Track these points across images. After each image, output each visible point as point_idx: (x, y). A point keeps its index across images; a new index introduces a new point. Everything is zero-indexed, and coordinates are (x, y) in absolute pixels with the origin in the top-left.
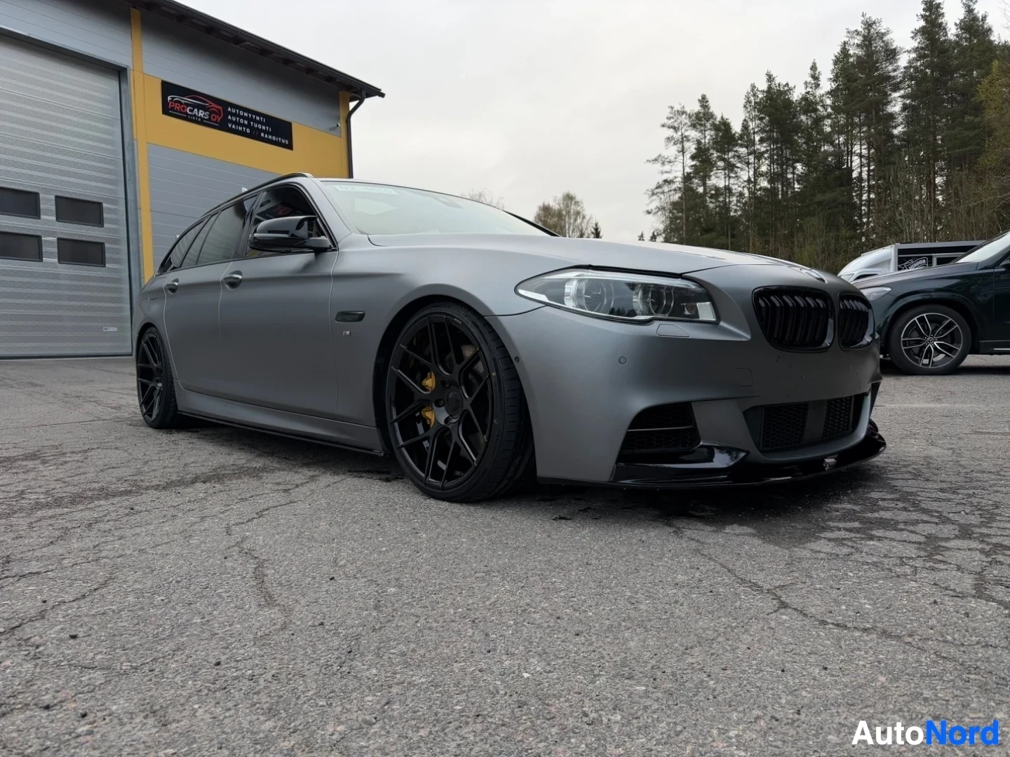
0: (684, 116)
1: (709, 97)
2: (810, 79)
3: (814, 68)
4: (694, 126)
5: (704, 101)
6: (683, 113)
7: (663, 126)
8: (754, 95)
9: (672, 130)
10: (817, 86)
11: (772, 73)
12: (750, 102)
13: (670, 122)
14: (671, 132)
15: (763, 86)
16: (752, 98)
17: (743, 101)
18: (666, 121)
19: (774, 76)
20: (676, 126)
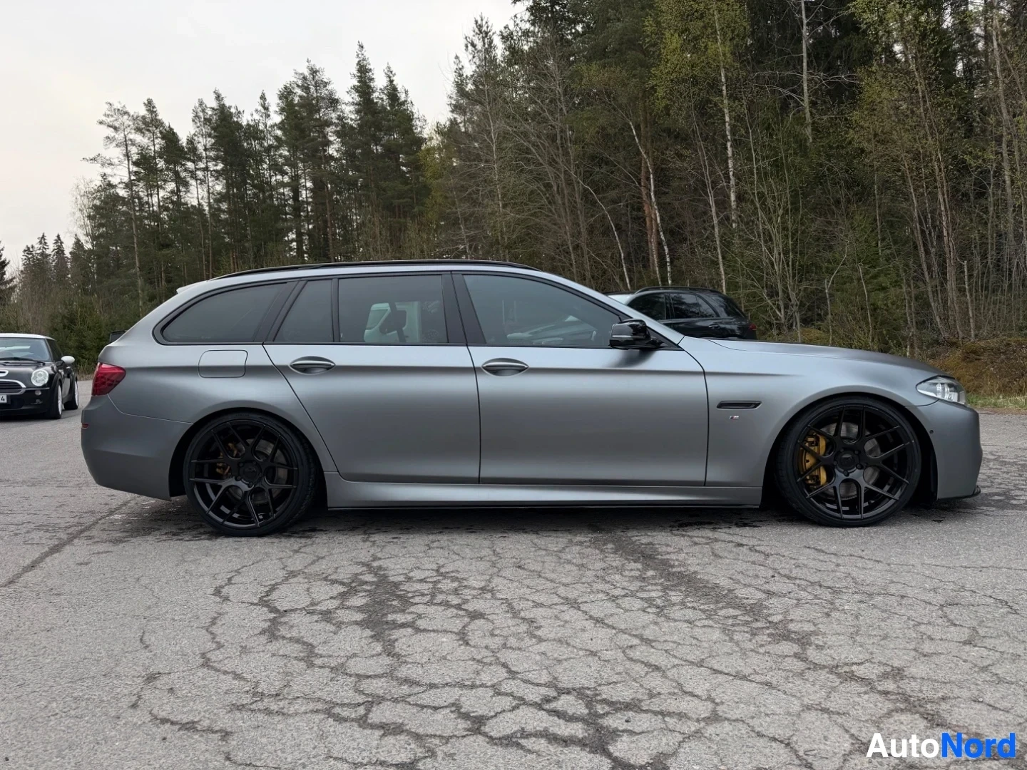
0: (126, 117)
1: (155, 102)
2: (260, 108)
3: (263, 97)
4: (138, 130)
5: (150, 105)
6: (126, 113)
7: (101, 123)
8: (203, 111)
9: (112, 129)
10: (268, 116)
11: (220, 92)
12: (199, 117)
13: (109, 120)
14: (111, 132)
15: (212, 103)
16: (201, 114)
17: (191, 116)
18: (104, 118)
19: (223, 96)
20: (117, 126)
